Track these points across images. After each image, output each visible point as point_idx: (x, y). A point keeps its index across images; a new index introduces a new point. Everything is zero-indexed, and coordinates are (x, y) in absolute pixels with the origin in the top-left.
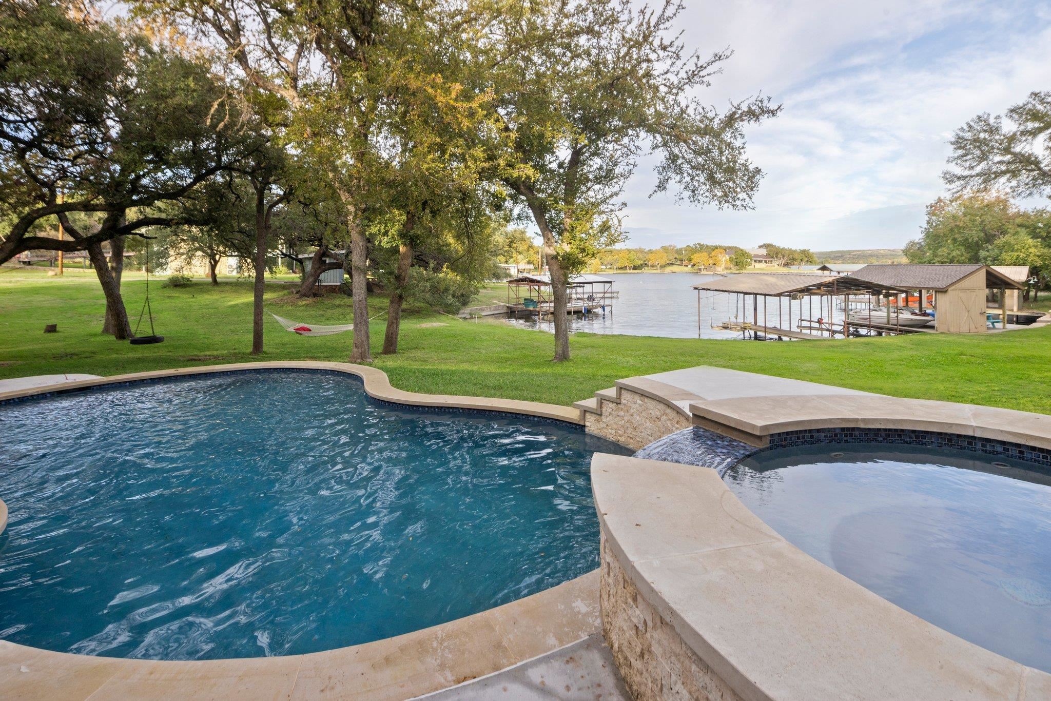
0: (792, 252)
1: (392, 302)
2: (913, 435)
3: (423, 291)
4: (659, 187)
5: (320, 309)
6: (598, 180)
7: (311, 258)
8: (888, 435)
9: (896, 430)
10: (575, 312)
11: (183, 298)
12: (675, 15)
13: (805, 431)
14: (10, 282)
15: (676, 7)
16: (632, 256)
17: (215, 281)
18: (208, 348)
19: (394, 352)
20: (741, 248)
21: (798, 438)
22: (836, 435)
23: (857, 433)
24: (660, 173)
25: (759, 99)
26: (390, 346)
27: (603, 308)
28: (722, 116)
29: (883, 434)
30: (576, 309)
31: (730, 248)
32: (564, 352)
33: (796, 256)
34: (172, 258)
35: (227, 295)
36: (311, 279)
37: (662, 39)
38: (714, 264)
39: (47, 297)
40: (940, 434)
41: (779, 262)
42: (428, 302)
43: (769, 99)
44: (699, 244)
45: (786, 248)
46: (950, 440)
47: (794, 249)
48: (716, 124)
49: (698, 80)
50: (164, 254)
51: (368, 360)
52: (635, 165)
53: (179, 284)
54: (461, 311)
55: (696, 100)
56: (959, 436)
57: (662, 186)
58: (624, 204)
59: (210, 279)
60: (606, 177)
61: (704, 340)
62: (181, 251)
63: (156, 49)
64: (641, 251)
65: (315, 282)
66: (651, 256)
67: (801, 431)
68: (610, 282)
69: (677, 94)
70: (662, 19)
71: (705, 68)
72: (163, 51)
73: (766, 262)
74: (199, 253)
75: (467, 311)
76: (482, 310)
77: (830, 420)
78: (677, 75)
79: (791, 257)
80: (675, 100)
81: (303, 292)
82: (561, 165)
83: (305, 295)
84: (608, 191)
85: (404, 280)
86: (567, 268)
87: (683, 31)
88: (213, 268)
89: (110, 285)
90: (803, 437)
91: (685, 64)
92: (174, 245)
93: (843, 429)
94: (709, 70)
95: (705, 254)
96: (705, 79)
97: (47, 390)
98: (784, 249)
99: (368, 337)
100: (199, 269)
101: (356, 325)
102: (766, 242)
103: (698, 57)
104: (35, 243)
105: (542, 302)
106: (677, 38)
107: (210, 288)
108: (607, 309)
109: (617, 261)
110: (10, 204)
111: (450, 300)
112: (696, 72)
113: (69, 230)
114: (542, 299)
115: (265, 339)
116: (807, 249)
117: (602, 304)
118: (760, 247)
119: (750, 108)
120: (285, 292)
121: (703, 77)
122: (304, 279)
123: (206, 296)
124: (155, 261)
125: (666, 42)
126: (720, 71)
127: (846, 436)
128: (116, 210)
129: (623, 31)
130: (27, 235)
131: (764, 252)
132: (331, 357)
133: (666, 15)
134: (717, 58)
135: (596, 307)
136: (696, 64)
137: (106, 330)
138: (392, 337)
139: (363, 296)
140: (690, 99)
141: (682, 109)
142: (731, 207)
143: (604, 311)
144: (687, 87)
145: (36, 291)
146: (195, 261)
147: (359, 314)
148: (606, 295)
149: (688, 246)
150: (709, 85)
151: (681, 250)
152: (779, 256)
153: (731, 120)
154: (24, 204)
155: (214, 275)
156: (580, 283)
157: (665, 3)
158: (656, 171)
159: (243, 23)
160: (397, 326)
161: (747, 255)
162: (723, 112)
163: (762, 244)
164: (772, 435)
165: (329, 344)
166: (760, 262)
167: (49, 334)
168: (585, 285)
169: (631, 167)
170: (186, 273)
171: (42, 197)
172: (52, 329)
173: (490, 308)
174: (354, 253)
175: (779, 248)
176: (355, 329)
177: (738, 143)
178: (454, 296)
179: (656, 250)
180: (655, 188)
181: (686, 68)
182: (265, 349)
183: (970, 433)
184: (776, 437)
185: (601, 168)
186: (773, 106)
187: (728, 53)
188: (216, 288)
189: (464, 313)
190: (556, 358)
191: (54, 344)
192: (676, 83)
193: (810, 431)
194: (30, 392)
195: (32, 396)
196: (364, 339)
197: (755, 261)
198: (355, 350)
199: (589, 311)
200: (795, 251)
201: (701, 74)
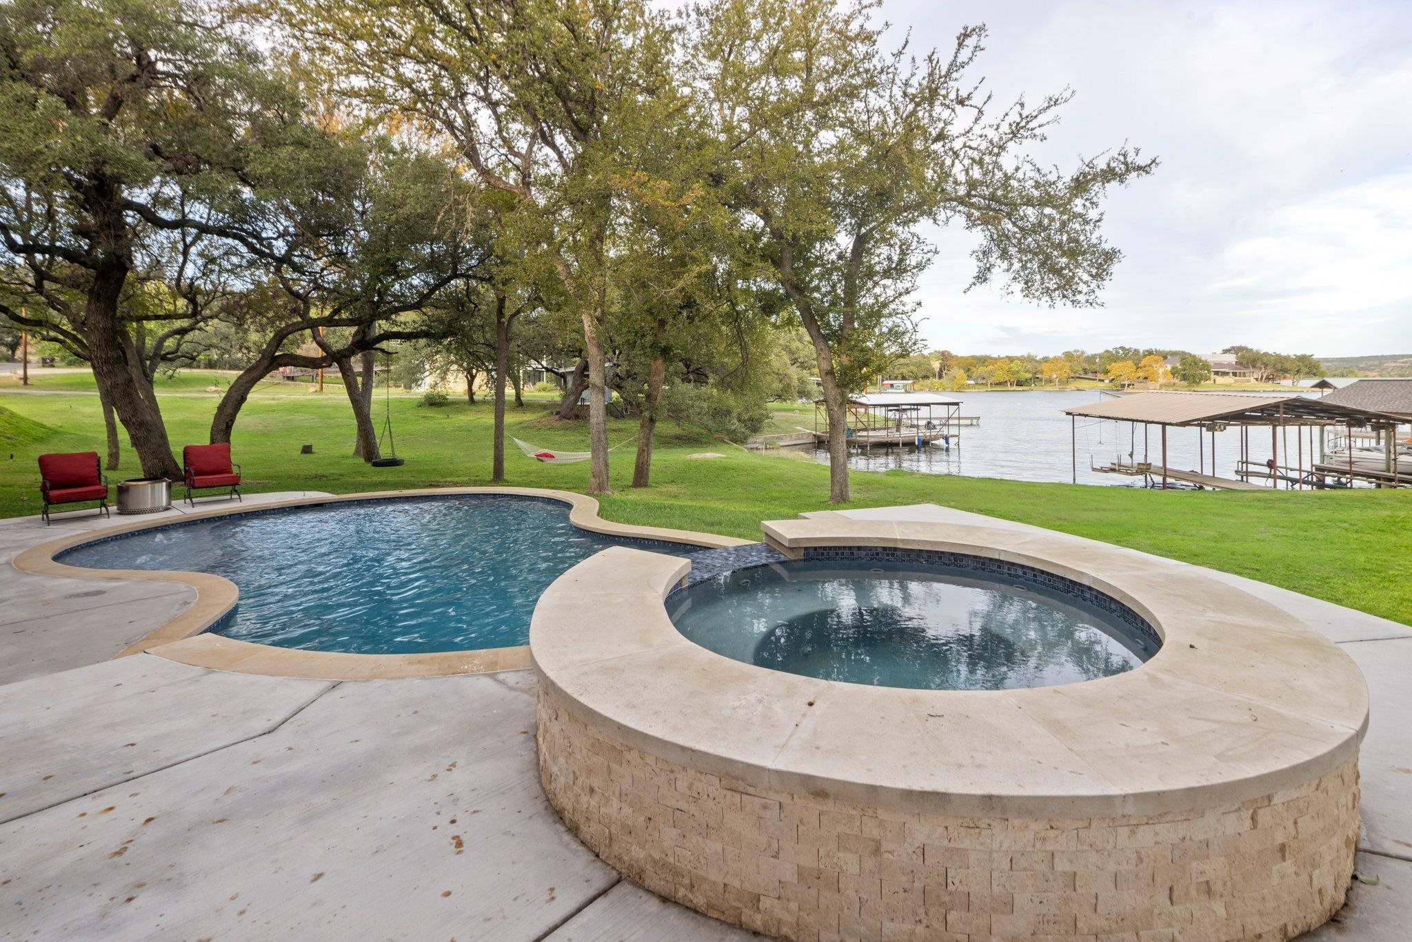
0: (1280, 359)
1: (642, 426)
2: (952, 558)
3: (699, 414)
4: (978, 277)
5: (581, 434)
6: (887, 274)
7: (572, 372)
8: (929, 557)
9: (937, 552)
10: (905, 444)
11: (438, 419)
12: (971, 59)
13: (844, 547)
14: (274, 399)
15: (971, 49)
16: (1015, 366)
17: (472, 401)
18: (451, 475)
19: (645, 485)
20: (1193, 353)
21: (837, 554)
22: (877, 554)
23: (899, 553)
24: (979, 260)
25: (1123, 152)
26: (641, 478)
27: (947, 439)
28: (1067, 179)
29: (925, 556)
30: (907, 440)
31: (1174, 354)
32: (841, 492)
33: (1288, 365)
34: (427, 373)
35: (483, 415)
36: (572, 398)
37: (958, 90)
38: (1146, 378)
39: (307, 416)
40: (975, 557)
41: (1258, 374)
42: (706, 427)
43: (1137, 152)
44: (1122, 348)
45: (1270, 352)
46: (983, 564)
47: (1284, 353)
48: (1061, 189)
49: (1025, 134)
50: (419, 369)
51: (607, 492)
52: (936, 252)
53: (435, 402)
54: (751, 440)
55: (1028, 159)
56: (991, 559)
57: (982, 277)
58: (919, 304)
59: (467, 397)
60: (897, 270)
61: (1080, 486)
62: (437, 364)
63: (397, 147)
64: (1030, 359)
65: (577, 401)
66: (1045, 367)
67: (840, 548)
68: (957, 404)
69: (998, 155)
70: (954, 66)
71: (1036, 117)
72: (404, 150)
73: (1235, 374)
74: (455, 367)
75: (758, 439)
76: (780, 439)
77: (869, 538)
78: (997, 129)
79: (1279, 366)
80: (996, 162)
81: (563, 413)
82: (840, 256)
83: (565, 417)
84: (901, 286)
85: (656, 400)
86: (846, 386)
87: (983, 79)
88: (470, 383)
89: (360, 401)
90: (843, 554)
91: (1007, 114)
92: (430, 357)
93: (885, 549)
94: (1042, 119)
95: (1130, 363)
96: (1037, 132)
97: (286, 505)
98: (1266, 354)
99: (607, 465)
100: (456, 386)
101: (594, 451)
102: (1237, 344)
103: (1022, 105)
104: (285, 360)
105: (859, 430)
106: (976, 88)
107: (467, 406)
108: (952, 441)
109: (991, 374)
110: (268, 318)
111: (735, 425)
112: (1023, 124)
113: (322, 345)
114: (860, 426)
115: (506, 464)
116: (1308, 353)
117: (945, 433)
118: (1225, 351)
119: (1108, 165)
120: (545, 413)
121: (1032, 129)
122: (565, 397)
123: (462, 417)
124: (412, 377)
125: (964, 94)
126: (1057, 120)
127: (888, 555)
128: (364, 323)
129: (906, 85)
130: (277, 354)
131: (1232, 358)
132: (574, 488)
133: (959, 60)
134: (1052, 103)
135: (936, 438)
136: (1021, 115)
137: (357, 452)
138: (642, 468)
139: (601, 419)
140: (1021, 159)
141: (1006, 175)
142: (1069, 303)
143: (947, 442)
144: (1011, 145)
145: (296, 408)
146: (450, 377)
147: (596, 439)
148: (951, 422)
149: (1107, 351)
150: (1044, 138)
151: (1094, 357)
152: (1259, 364)
153: (1080, 185)
154: (281, 318)
155: (471, 392)
156: (914, 405)
157: (956, 46)
158: (974, 256)
159: (474, 118)
160: (649, 455)
161: (1206, 366)
162: (1069, 173)
163: (1228, 347)
164: (806, 548)
165: (577, 473)
166: (1226, 374)
167: (305, 455)
168: (922, 408)
169: (929, 255)
170: (440, 390)
171: (295, 311)
172: (307, 450)
173: (791, 436)
174: (591, 368)
175: (1257, 352)
176: (593, 457)
177: (1093, 214)
178: (739, 421)
179: (1055, 358)
180: (974, 280)
181: (1009, 119)
182: (506, 477)
183: (996, 557)
184: (812, 551)
185: (889, 258)
186: (1142, 160)
187: (1067, 94)
188: (473, 407)
189: (755, 442)
190: (832, 498)
191: (308, 465)
192: (996, 140)
193: (850, 548)
194: (272, 506)
195: (274, 509)
196: (603, 467)
197: (1217, 373)
198: (593, 480)
199: (925, 443)
200: (1287, 358)
201: (1031, 125)
